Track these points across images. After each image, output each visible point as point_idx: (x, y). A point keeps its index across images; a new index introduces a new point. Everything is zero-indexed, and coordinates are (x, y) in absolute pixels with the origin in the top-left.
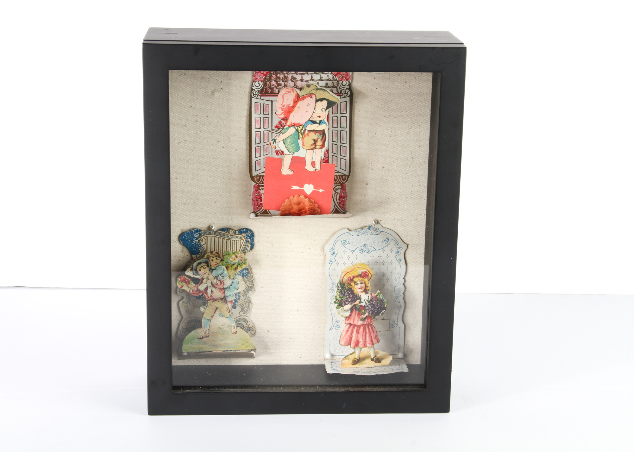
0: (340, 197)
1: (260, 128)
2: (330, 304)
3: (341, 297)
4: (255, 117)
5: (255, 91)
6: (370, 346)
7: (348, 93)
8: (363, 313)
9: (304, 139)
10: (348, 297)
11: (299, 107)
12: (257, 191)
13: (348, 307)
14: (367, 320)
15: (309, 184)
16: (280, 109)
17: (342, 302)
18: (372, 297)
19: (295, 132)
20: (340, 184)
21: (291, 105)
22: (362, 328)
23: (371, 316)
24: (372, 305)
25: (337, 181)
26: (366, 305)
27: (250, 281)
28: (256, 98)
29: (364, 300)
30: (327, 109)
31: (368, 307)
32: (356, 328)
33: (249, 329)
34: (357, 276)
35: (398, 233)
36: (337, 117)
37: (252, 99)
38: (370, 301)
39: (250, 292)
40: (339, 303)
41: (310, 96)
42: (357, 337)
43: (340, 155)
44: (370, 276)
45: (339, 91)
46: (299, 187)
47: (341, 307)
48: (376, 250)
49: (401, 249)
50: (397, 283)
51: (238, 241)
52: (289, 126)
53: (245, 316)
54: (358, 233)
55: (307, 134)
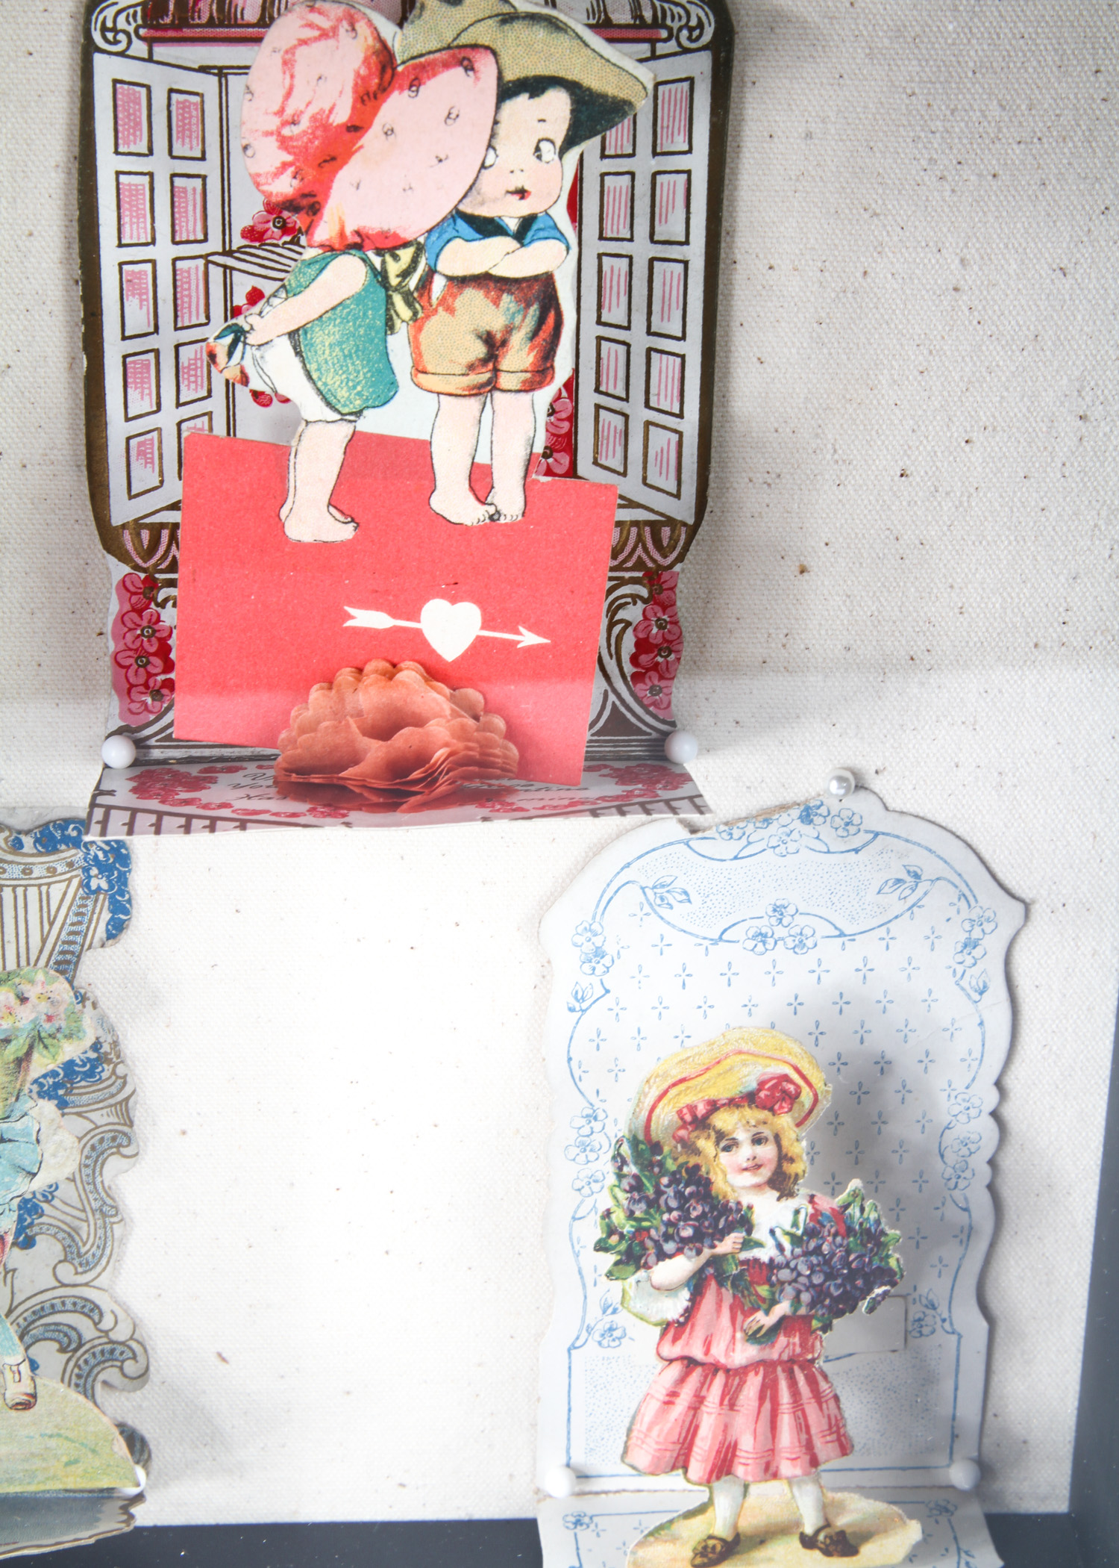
0: (643, 645)
1: (153, 242)
2: (574, 1219)
3: (638, 1214)
4: (118, 173)
5: (114, 9)
6: (798, 1471)
7: (700, 25)
8: (763, 1300)
9: (420, 329)
10: (675, 1214)
11: (389, 132)
12: (139, 611)
13: (680, 1267)
14: (782, 1340)
15: (454, 600)
16: (272, 142)
17: (642, 1244)
18: (816, 1216)
19: (365, 289)
20: (640, 574)
21: (342, 116)
22: (753, 1384)
23: (807, 1319)
24: (814, 1260)
25: (621, 558)
26: (779, 1259)
27: (112, 1101)
28: (122, 54)
29: (772, 1232)
30: (570, 142)
31: (795, 1269)
32: (719, 1380)
33: (112, 1351)
34: (733, 1103)
35: (975, 843)
36: (632, 174)
37: (98, 58)
38: (808, 1237)
39: (113, 1165)
40: (623, 1246)
41: (460, 63)
42: (726, 1428)
43: (647, 405)
44: (806, 1097)
45: (648, 15)
46: (394, 616)
47: (638, 1268)
48: (842, 934)
49: (988, 927)
50: (956, 1110)
51: (33, 893)
52: (332, 250)
53: (86, 1284)
54: (744, 841)
55: (442, 301)
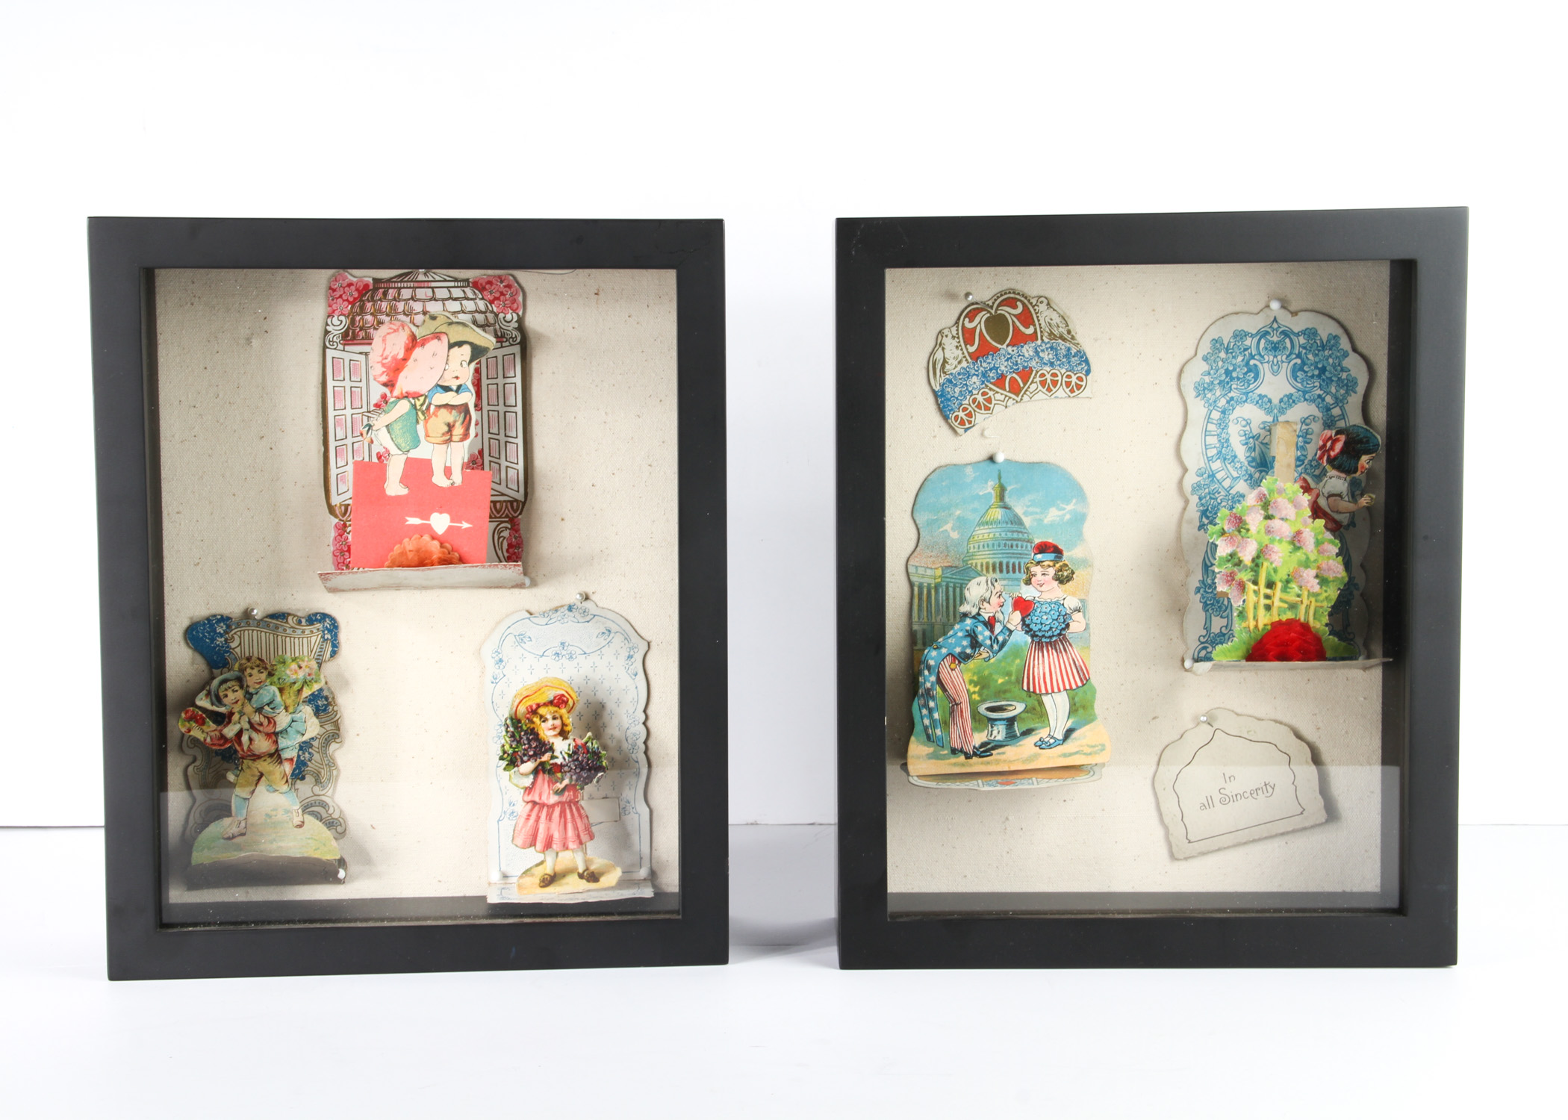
0: (510, 546)
1: (345, 408)
2: (497, 767)
3: (514, 746)
4: (334, 387)
5: (332, 335)
6: (575, 847)
7: (516, 337)
8: (559, 778)
9: (427, 423)
10: (527, 746)
11: (415, 360)
12: (341, 536)
13: (529, 766)
14: (566, 794)
15: (441, 513)
16: (380, 365)
17: (516, 757)
18: (576, 746)
19: (410, 410)
20: (507, 519)
21: (401, 356)
22: (557, 811)
23: (575, 785)
24: (576, 763)
25: (501, 514)
26: (564, 763)
27: (332, 721)
28: (335, 349)
29: (561, 753)
30: (471, 361)
31: (570, 767)
32: (545, 809)
33: (333, 822)
34: (545, 705)
35: (629, 619)
36: (497, 384)
37: (327, 350)
38: (574, 754)
39: (333, 746)
40: (509, 758)
41: (436, 338)
42: (548, 829)
43: (506, 460)
44: (571, 702)
45: (499, 334)
46: (422, 519)
47: (514, 767)
48: (585, 653)
49: (636, 650)
50: (630, 722)
51: (305, 640)
52: (399, 398)
53: (323, 795)
54: (549, 618)
55: (434, 413)
